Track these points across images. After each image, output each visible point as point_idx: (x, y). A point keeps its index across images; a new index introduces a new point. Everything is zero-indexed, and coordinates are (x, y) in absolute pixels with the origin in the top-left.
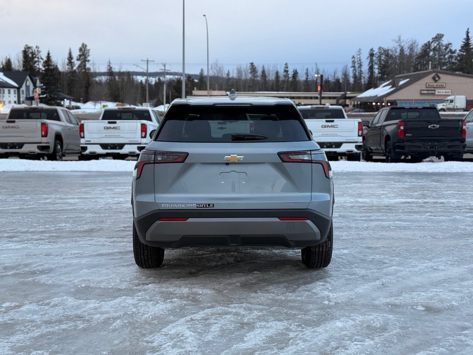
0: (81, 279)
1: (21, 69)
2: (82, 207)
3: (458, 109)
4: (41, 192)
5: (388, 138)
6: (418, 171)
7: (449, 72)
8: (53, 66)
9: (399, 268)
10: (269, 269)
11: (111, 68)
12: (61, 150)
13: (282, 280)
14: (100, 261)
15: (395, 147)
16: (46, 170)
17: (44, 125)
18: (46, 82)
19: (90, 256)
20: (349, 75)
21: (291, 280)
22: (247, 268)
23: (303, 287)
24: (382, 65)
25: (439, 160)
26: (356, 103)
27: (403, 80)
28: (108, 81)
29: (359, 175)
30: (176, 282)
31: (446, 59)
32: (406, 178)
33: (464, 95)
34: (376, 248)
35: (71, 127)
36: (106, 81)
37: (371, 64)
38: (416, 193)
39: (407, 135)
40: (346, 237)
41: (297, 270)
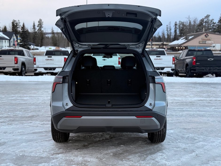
0: (20, 150)
1: (11, 31)
2: (30, 102)
3: (217, 51)
4: (11, 93)
5: (187, 65)
6: (203, 82)
7: (212, 33)
8: (26, 29)
9: (204, 143)
10: (130, 143)
11: (53, 30)
12: (25, 70)
13: (137, 151)
14: (33, 137)
15: (191, 70)
16: (16, 81)
17: (16, 58)
18: (22, 37)
19: (28, 133)
20: (165, 34)
21: (142, 151)
22: (117, 142)
23: (149, 157)
24: (180, 30)
25: (213, 76)
26: (168, 47)
27: (191, 36)
28: (52, 36)
29: (173, 84)
30: (76, 153)
31: (211, 27)
32: (198, 86)
33: (219, 44)
34: (189, 129)
35: (30, 59)
36: (51, 37)
37: (175, 29)
38: (205, 95)
39: (197, 64)
40: (171, 122)
41: (146, 144)
